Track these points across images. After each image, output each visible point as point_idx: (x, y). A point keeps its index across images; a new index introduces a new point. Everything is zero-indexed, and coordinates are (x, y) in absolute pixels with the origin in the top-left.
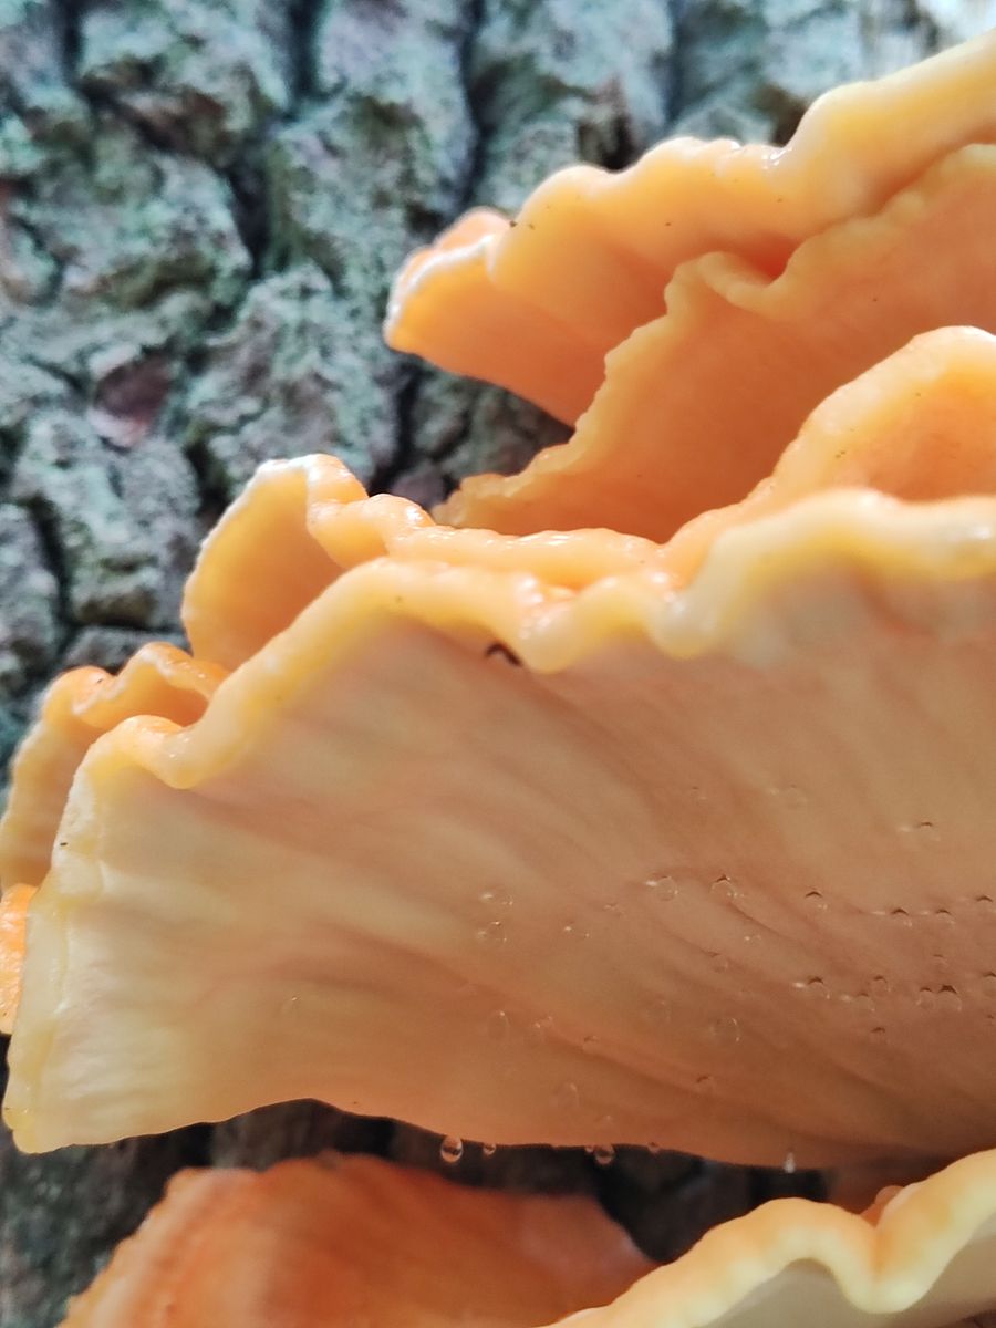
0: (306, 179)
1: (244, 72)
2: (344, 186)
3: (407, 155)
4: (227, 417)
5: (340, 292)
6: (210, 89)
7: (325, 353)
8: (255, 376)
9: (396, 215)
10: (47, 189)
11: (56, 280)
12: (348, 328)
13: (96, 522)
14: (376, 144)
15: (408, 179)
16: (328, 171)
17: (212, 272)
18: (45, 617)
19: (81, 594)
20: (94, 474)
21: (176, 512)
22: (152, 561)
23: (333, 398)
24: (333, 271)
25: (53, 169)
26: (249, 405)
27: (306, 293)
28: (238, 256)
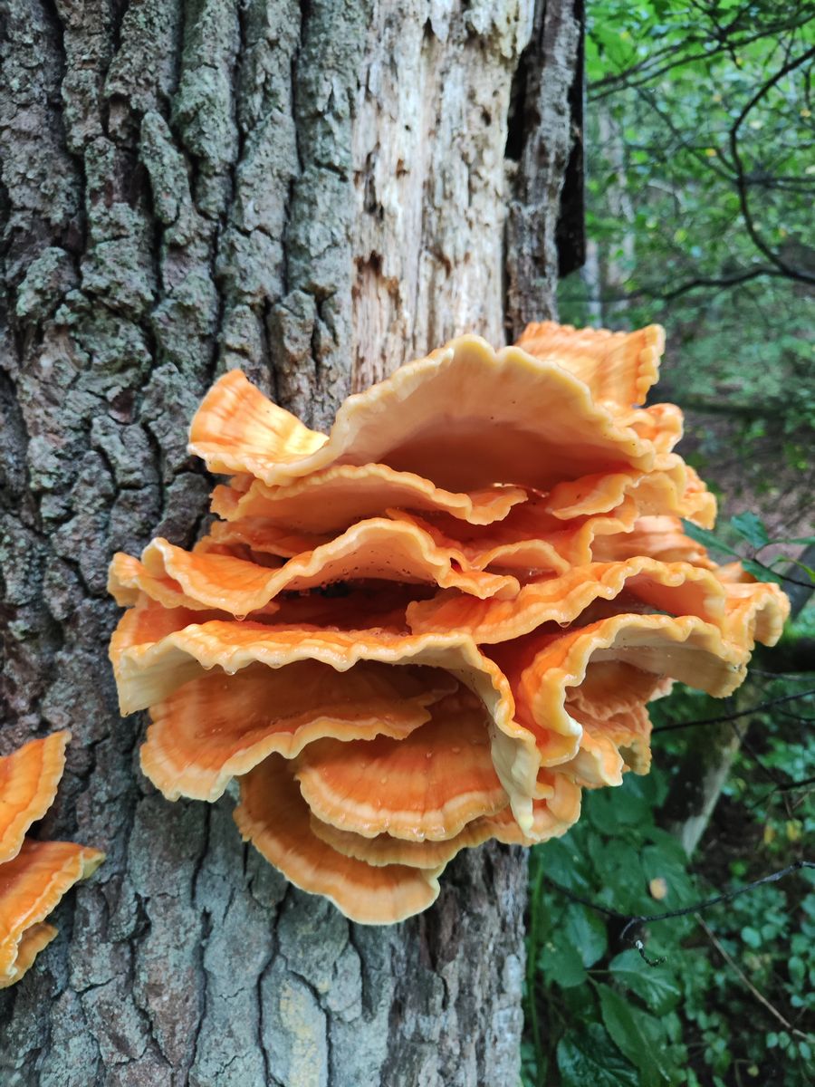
0: (165, 331)
1: (138, 294)
2: (178, 332)
3: (196, 320)
4: (152, 415)
5: (181, 371)
6: (127, 301)
7: (179, 395)
8: (159, 402)
9: (196, 339)
10: (80, 327)
11: (90, 360)
12: (185, 383)
13: (119, 457)
14: (185, 316)
15: (198, 327)
16: (171, 329)
17: (140, 362)
18: (110, 486)
19: (119, 480)
20: (115, 438)
21: (142, 449)
22: (138, 470)
23: (184, 411)
24: (178, 364)
25: (81, 319)
26: (159, 411)
27: (171, 373)
28: (148, 357)
